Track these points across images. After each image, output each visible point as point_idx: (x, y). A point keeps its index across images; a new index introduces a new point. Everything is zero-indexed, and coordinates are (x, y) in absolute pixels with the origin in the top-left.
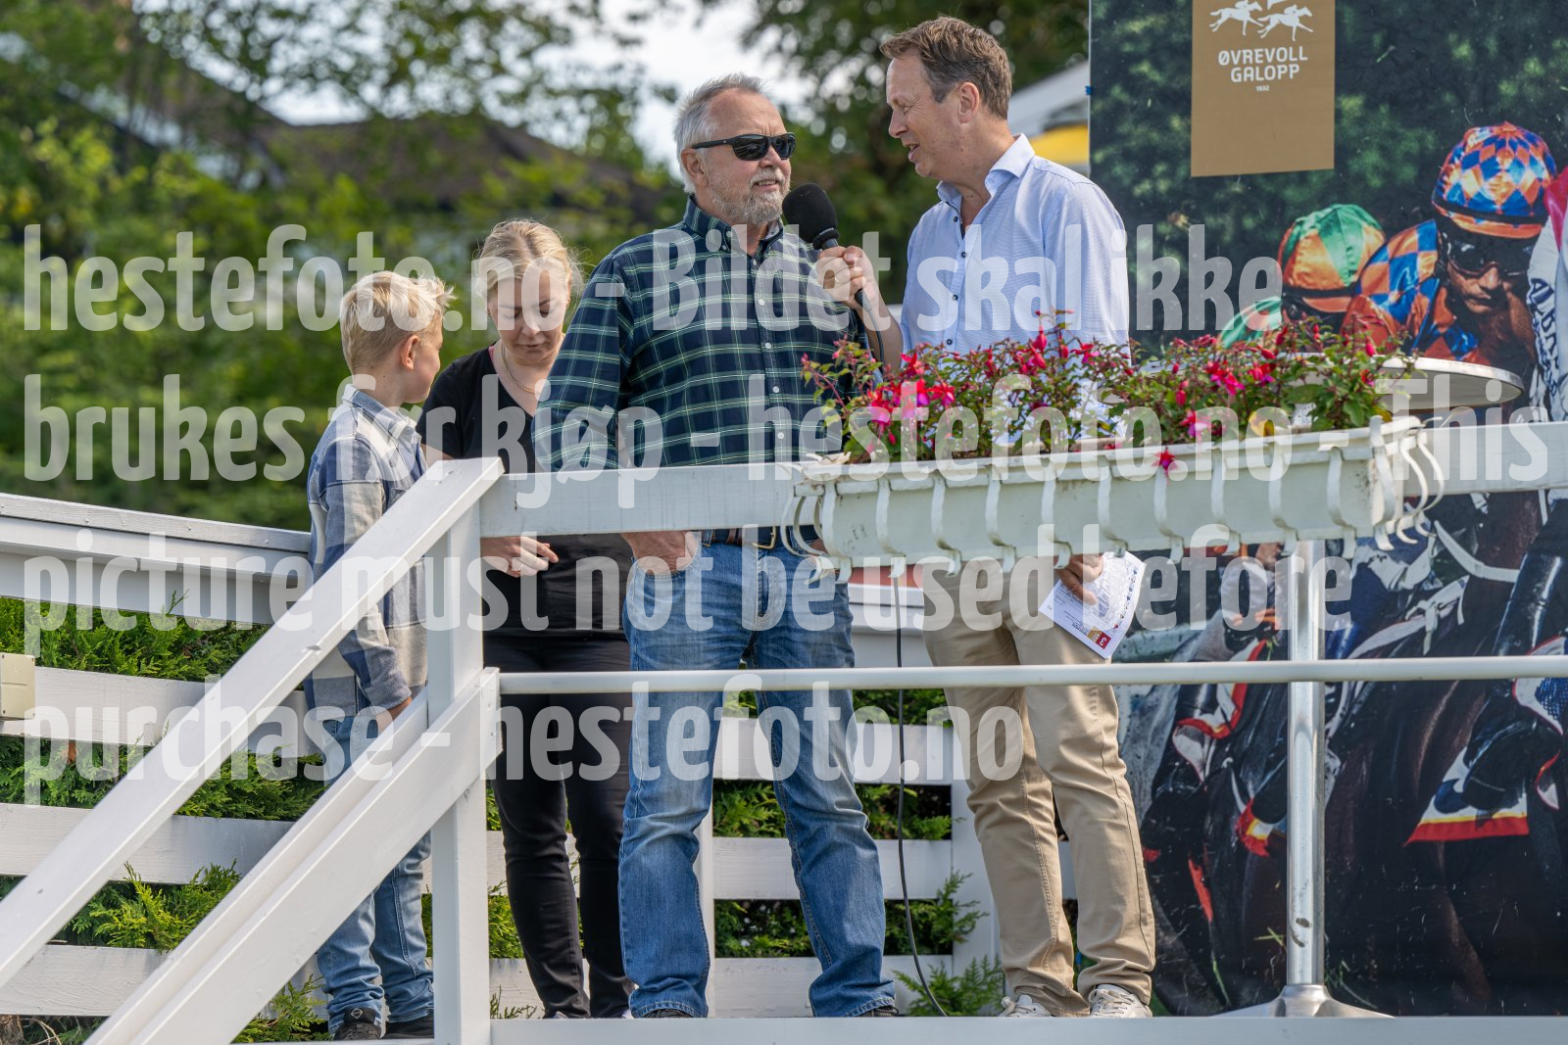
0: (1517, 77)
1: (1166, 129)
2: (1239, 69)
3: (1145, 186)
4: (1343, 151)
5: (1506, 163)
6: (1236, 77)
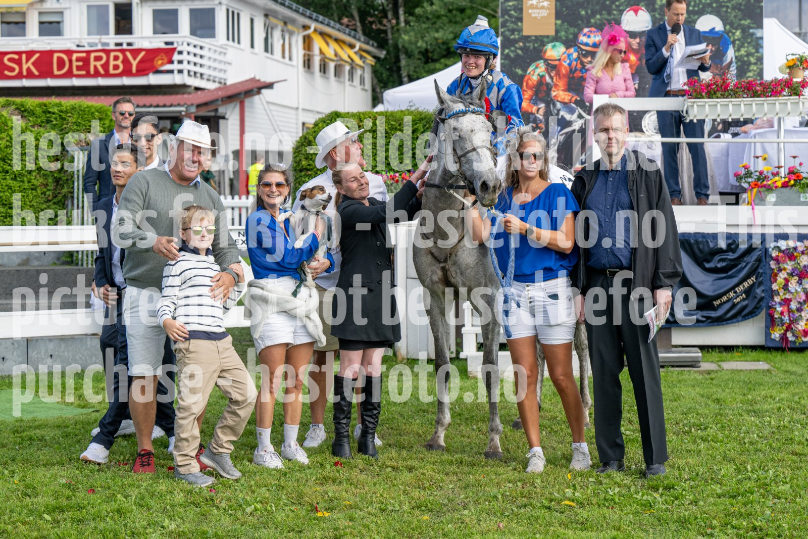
0: (595, 18)
1: (517, 25)
3: (512, 37)
4: (557, 32)
5: (592, 36)
6: (533, 15)
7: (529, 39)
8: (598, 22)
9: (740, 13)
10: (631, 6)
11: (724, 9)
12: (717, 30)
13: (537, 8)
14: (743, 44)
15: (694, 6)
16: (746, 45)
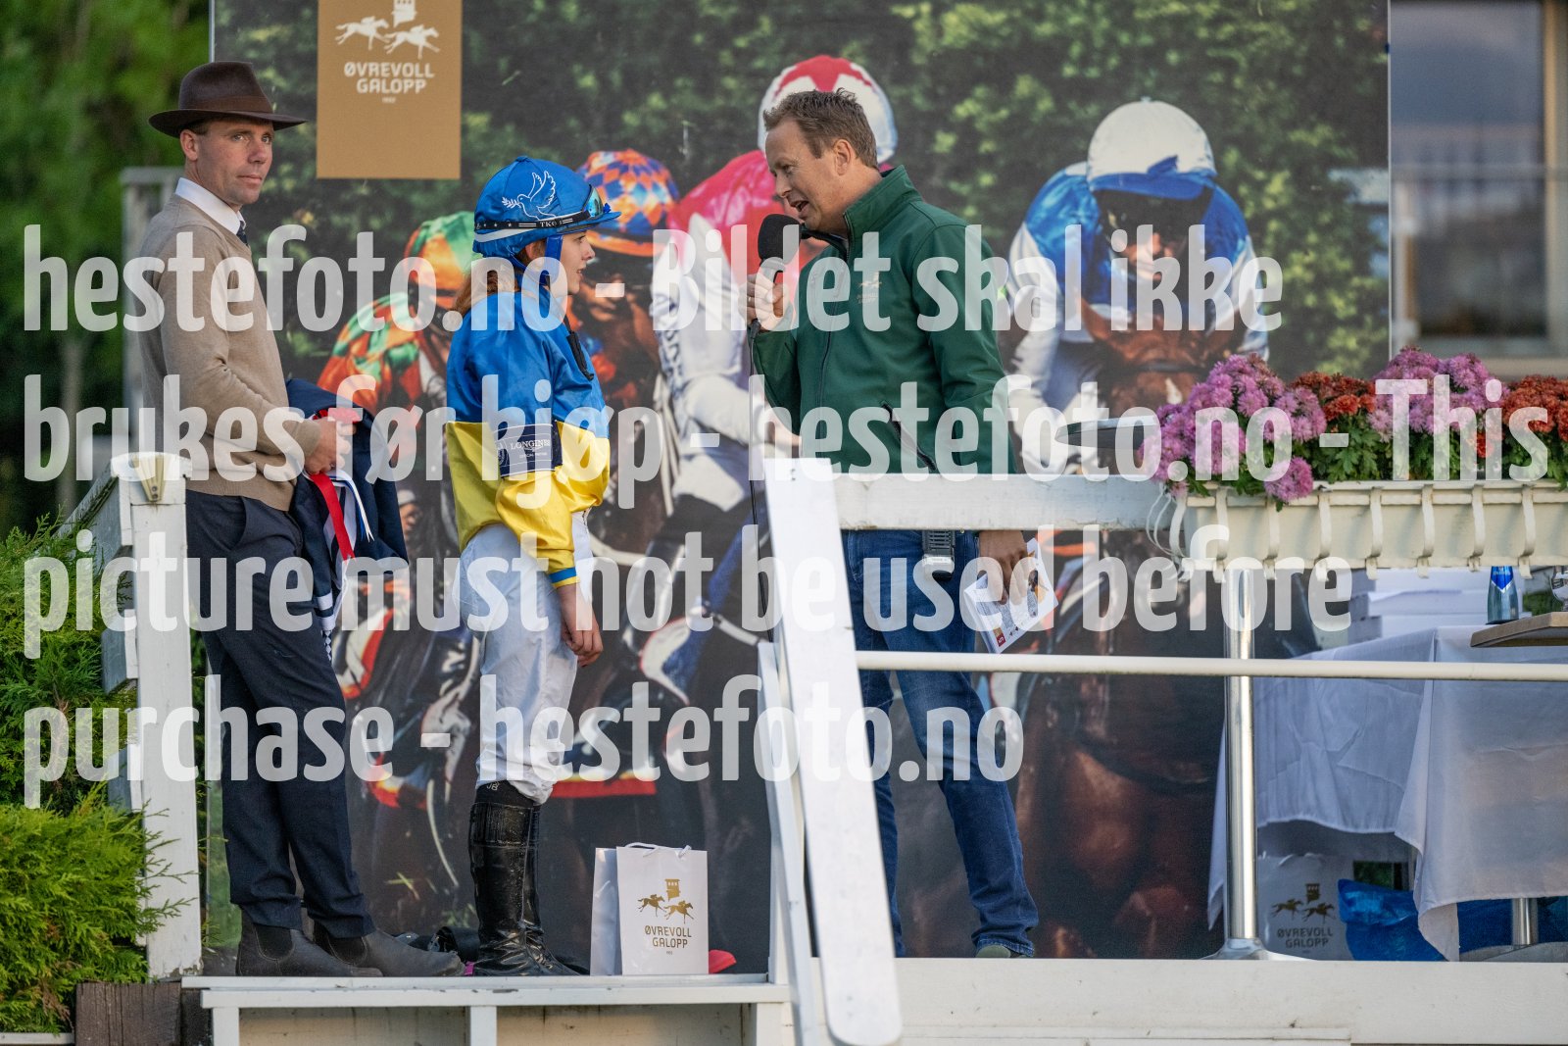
0: (642, 109)
2: (364, 80)
4: (469, 164)
5: (629, 186)
6: (362, 88)
7: (346, 197)
8: (657, 126)
9: (1285, 94)
10: (806, 54)
11: (1217, 77)
12: (1183, 167)
13: (376, 51)
14: (1303, 234)
15: (1084, 61)
16: (1312, 238)
